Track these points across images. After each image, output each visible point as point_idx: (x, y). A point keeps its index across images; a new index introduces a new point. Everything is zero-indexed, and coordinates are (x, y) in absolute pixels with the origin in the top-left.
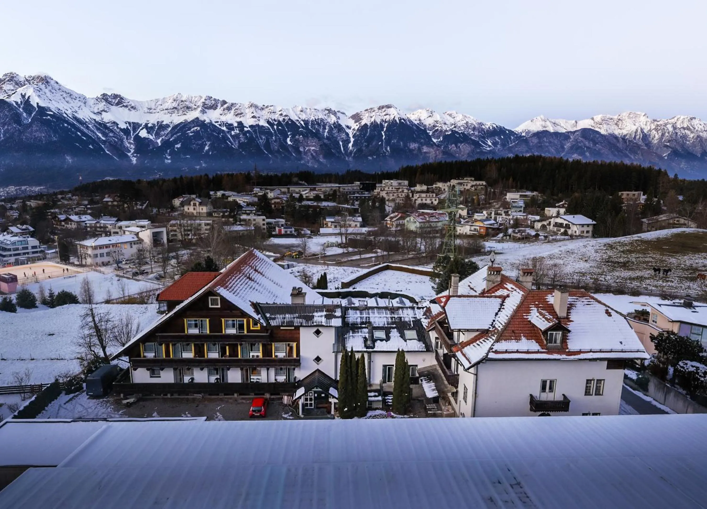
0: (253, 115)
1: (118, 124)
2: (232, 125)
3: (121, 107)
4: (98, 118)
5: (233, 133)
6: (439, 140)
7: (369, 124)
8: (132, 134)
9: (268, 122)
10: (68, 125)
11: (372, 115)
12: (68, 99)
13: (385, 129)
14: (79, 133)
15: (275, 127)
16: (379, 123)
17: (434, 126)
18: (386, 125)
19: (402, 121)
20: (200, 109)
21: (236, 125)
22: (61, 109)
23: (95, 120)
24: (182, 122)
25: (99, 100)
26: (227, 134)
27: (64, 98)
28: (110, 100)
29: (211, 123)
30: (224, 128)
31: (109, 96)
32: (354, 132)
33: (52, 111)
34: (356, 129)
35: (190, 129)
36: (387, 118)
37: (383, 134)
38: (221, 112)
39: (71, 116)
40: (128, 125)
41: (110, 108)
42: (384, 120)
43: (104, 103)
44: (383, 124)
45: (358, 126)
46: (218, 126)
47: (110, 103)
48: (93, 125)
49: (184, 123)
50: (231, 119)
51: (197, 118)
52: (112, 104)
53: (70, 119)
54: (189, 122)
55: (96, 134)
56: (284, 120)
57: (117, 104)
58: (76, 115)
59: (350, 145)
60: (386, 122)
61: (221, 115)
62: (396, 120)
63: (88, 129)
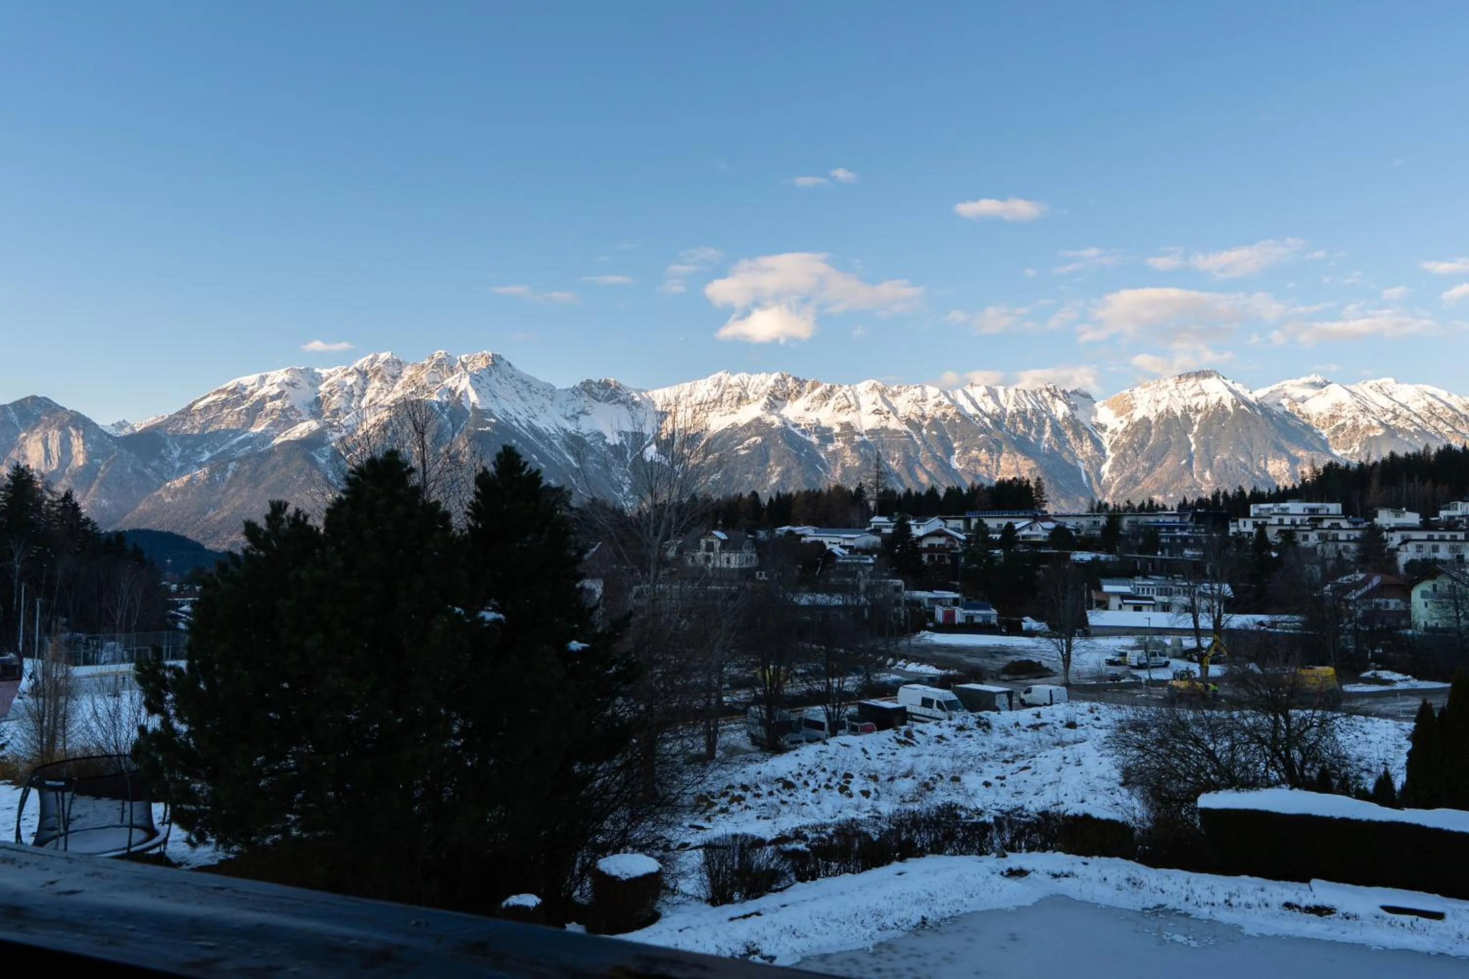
0: (875, 407)
1: (605, 438)
2: (830, 429)
3: (615, 403)
4: (571, 427)
5: (830, 448)
6: (1350, 452)
7: (1152, 417)
8: (628, 456)
9: (909, 422)
10: (518, 441)
11: (1159, 396)
12: (525, 393)
13: (1196, 428)
14: (534, 456)
15: (924, 431)
16: (1179, 414)
17: (1332, 416)
18: (1199, 417)
19: (1242, 407)
20: (764, 400)
21: (837, 429)
22: (510, 412)
23: (565, 430)
24: (726, 429)
25: (577, 392)
26: (818, 450)
27: (517, 392)
28: (596, 390)
29: (785, 428)
30: (814, 439)
31: (595, 384)
32: (1116, 438)
33: (495, 418)
34: (1120, 429)
35: (741, 442)
36: (1201, 401)
37: (1192, 440)
38: (808, 405)
39: (524, 425)
40: (623, 438)
41: (595, 406)
42: (1193, 406)
43: (586, 399)
44: (1191, 415)
45: (1126, 423)
46: (799, 433)
47: (595, 397)
48: (561, 440)
49: (731, 429)
50: (827, 419)
51: (758, 419)
52: (600, 398)
53: (523, 430)
54: (742, 429)
55: (564, 458)
56: (945, 415)
57: (608, 399)
58: (534, 422)
59: (1105, 468)
60: (1198, 411)
61: (808, 410)
62: (1224, 407)
63: (551, 449)
